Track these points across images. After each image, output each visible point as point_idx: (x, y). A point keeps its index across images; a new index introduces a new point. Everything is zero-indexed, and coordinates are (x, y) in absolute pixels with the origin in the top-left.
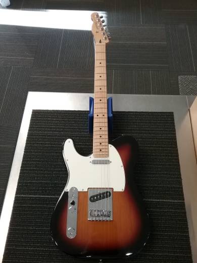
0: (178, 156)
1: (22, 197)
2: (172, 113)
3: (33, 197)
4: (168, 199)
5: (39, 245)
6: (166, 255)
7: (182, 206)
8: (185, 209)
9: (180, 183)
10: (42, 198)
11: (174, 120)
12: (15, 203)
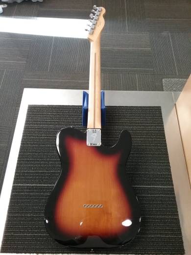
0: (166, 146)
1: (20, 186)
2: (160, 107)
3: (30, 186)
4: (158, 185)
5: (36, 231)
6: (158, 237)
7: (172, 191)
8: (174, 194)
9: (169, 170)
10: (39, 186)
11: (161, 114)
12: (13, 192)
